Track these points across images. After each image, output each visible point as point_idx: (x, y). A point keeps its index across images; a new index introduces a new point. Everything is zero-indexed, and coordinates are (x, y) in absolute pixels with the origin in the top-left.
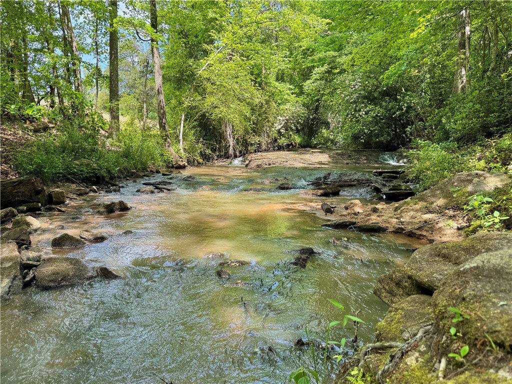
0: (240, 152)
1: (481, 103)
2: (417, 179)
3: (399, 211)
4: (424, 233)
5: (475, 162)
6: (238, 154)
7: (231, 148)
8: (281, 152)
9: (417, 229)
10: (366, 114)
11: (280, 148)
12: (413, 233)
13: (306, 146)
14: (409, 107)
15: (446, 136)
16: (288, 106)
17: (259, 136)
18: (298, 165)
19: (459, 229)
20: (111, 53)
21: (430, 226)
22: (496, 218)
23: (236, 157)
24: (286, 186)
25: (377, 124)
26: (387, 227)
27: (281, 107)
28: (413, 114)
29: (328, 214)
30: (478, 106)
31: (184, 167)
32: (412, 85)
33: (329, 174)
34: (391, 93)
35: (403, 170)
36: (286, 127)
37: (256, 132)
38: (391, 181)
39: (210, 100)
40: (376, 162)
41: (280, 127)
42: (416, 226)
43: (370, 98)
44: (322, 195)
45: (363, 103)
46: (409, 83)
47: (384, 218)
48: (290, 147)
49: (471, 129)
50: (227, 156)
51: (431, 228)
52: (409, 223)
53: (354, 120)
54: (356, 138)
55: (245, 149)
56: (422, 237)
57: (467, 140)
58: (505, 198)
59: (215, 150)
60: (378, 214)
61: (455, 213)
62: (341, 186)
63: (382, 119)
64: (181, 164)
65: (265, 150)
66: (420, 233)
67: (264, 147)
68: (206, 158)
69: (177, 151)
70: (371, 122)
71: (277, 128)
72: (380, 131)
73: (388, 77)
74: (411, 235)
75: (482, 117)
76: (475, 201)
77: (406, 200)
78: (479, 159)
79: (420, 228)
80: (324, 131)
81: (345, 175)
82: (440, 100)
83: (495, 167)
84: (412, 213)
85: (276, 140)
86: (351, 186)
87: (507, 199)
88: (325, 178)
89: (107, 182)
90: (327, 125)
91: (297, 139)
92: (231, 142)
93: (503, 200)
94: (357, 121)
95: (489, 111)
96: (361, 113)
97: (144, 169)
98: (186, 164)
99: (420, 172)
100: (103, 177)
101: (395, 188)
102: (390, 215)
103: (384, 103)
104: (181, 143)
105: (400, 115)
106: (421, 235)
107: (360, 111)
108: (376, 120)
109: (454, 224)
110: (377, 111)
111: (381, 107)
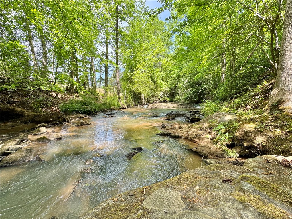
0: (147, 103)
1: (229, 86)
2: (203, 114)
3: (189, 129)
4: (197, 140)
5: (225, 108)
6: (146, 104)
7: (143, 102)
8: (161, 103)
9: (194, 138)
10: (190, 91)
11: (161, 102)
12: (192, 140)
13: (171, 101)
14: (205, 89)
15: (217, 98)
16: (164, 88)
17: (154, 98)
18: (165, 108)
19: (211, 139)
20: (105, 72)
21: (199, 137)
22: (227, 136)
23: (145, 105)
24: (156, 116)
25: (194, 94)
26: (182, 136)
27: (162, 88)
28: (206, 91)
29: (162, 128)
30: (227, 87)
31: (125, 108)
32: (205, 81)
33: (173, 112)
34: (199, 84)
35: (199, 110)
36: (163, 95)
37: (153, 96)
38: (194, 115)
39: (135, 86)
40: (193, 107)
41: (161, 95)
42: (193, 137)
43: (192, 86)
44: (167, 120)
45: (189, 87)
46: (205, 80)
47: (182, 131)
48: (165, 102)
49: (225, 95)
50: (142, 105)
51: (200, 138)
52: (191, 135)
53: (186, 93)
54: (186, 99)
55: (148, 102)
56: (195, 142)
57: (224, 99)
58: (232, 126)
59: (138, 102)
60: (180, 130)
61: (211, 131)
62: (175, 116)
63: (196, 93)
64: (124, 107)
65: (156, 103)
66: (194, 140)
67: (155, 101)
68: (135, 105)
69: (123, 103)
70: (192, 94)
71: (160, 95)
72: (195, 96)
73: (196, 78)
74: (191, 140)
75: (229, 91)
76: (219, 126)
77: (193, 124)
78: (227, 107)
79: (195, 138)
80: (178, 96)
81: (178, 112)
82: (216, 86)
83: (233, 110)
84: (194, 130)
85: (160, 99)
86: (179, 116)
87: (233, 127)
88: (171, 113)
89: (94, 114)
90: (178, 94)
91: (168, 99)
92: (144, 100)
93: (231, 128)
94: (187, 93)
95: (231, 89)
96: (188, 91)
97: (110, 109)
98: (126, 107)
99: (205, 112)
100: (92, 112)
101: (194, 118)
102: (185, 130)
103: (196, 87)
104: (125, 100)
105: (202, 91)
106: (195, 141)
107: (188, 90)
108: (193, 93)
109: (210, 136)
110: (194, 90)
111: (195, 88)
